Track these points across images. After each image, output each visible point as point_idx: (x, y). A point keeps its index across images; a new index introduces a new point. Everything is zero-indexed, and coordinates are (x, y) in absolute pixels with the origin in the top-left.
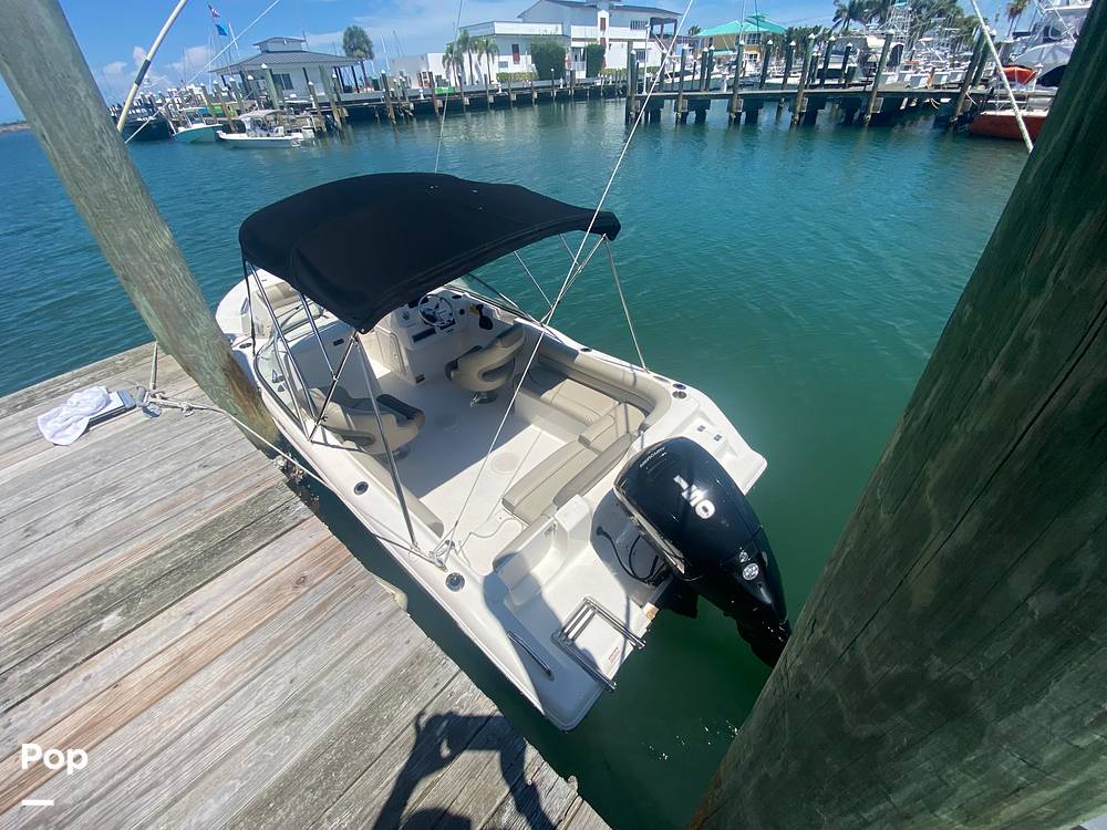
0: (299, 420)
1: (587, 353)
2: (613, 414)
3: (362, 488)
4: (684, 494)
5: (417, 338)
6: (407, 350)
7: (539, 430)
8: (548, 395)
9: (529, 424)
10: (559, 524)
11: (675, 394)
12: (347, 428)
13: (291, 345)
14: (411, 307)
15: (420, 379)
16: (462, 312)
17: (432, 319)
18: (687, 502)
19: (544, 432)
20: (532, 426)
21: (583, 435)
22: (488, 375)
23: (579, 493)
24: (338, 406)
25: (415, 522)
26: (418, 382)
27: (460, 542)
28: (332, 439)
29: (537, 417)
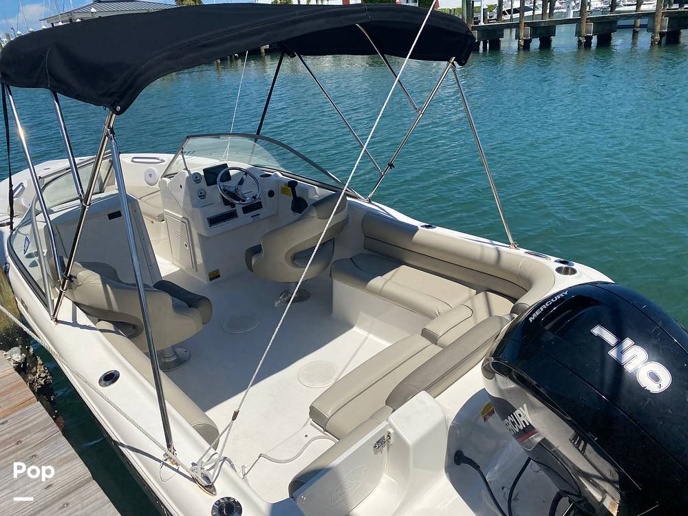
0: (45, 295)
1: (430, 230)
2: (469, 304)
3: (110, 378)
4: (613, 353)
5: (213, 221)
6: (200, 236)
7: (364, 333)
8: (377, 282)
9: (350, 326)
10: (396, 433)
11: (559, 270)
12: (106, 307)
13: (52, 217)
14: (209, 184)
15: (214, 276)
16: (271, 194)
17: (234, 195)
18: (619, 367)
19: (371, 336)
20: (355, 329)
21: (428, 327)
22: (299, 257)
23: (426, 389)
24: (98, 276)
25: (176, 421)
26: (211, 279)
27: (243, 467)
28: (82, 318)
29: (362, 315)
